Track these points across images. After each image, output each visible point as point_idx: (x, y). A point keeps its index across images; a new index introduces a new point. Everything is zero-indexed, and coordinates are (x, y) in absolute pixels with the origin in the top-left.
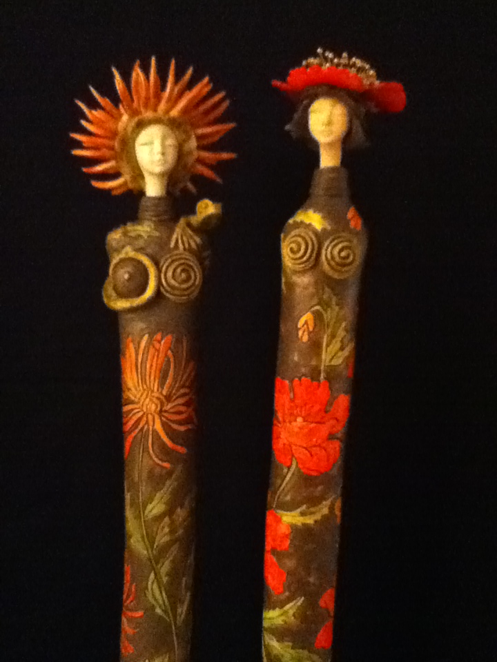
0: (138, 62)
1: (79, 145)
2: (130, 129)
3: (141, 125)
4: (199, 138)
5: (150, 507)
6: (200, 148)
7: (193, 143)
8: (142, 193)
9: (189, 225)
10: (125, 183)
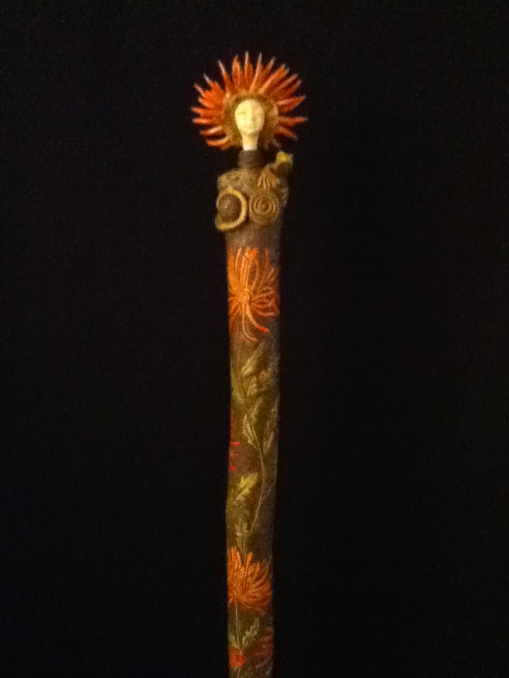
0: (237, 57)
1: (198, 116)
2: (231, 104)
3: (238, 101)
4: (280, 108)
5: (243, 368)
6: (281, 114)
7: (275, 111)
8: (241, 148)
9: (272, 170)
10: (229, 142)
